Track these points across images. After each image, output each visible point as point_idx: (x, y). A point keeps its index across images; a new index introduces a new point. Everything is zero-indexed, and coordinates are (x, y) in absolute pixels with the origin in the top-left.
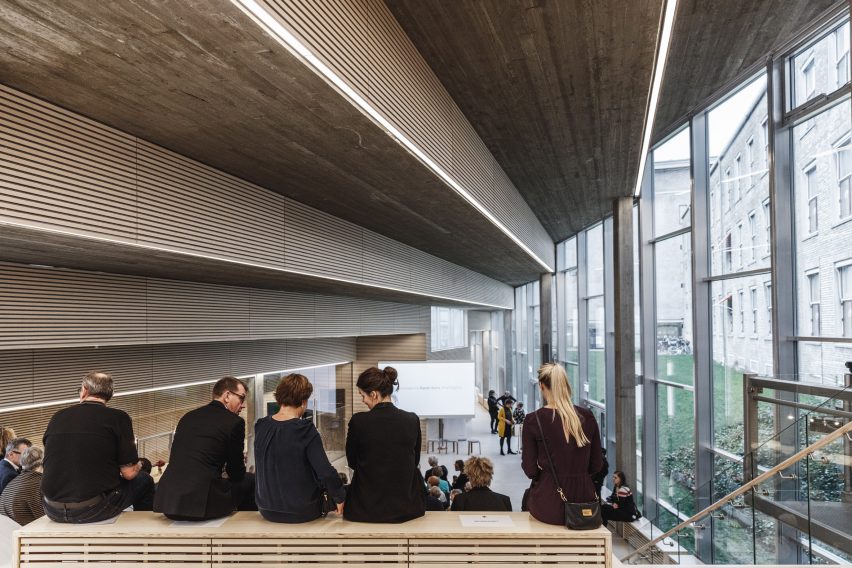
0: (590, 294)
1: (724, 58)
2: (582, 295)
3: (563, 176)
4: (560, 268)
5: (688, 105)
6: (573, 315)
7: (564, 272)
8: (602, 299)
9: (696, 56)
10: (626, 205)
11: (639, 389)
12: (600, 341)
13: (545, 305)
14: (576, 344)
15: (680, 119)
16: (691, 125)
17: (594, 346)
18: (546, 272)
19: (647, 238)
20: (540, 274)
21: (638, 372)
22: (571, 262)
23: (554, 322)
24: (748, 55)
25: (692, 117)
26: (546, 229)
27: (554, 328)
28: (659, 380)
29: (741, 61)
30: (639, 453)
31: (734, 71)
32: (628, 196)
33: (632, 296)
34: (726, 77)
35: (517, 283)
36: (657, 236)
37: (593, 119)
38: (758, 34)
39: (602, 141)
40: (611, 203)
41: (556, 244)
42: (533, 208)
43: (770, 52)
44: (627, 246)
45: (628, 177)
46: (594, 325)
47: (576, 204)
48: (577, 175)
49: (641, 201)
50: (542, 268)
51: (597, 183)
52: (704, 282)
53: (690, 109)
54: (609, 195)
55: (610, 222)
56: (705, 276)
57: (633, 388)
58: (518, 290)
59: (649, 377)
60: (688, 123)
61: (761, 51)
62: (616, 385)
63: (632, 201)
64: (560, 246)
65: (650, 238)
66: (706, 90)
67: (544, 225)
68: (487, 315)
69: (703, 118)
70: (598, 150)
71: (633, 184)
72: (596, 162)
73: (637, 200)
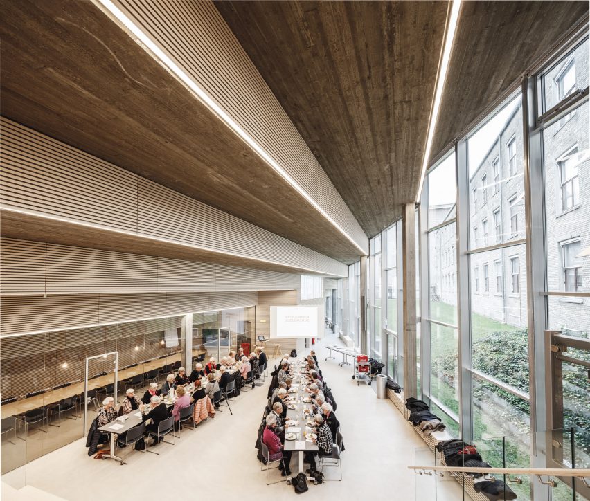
0: (389, 267)
1: (489, 78)
2: (384, 268)
3: (369, 183)
4: (372, 253)
5: (455, 132)
6: (379, 282)
7: (374, 255)
8: (395, 269)
9: (468, 74)
10: (411, 209)
11: (418, 325)
12: (394, 295)
13: (363, 275)
14: (380, 296)
15: (449, 145)
16: (456, 150)
17: (391, 298)
18: (364, 256)
19: (424, 229)
20: (360, 257)
21: (418, 315)
22: (378, 250)
23: (368, 285)
24: (508, 74)
25: (457, 142)
26: (363, 228)
27: (368, 287)
28: (431, 320)
29: (502, 80)
30: (418, 365)
31: (494, 94)
32: (412, 203)
33: (414, 266)
34: (487, 101)
35: (349, 263)
36: (431, 227)
37: (388, 115)
38: (522, 46)
39: (396, 147)
40: (401, 209)
41: (369, 239)
42: (353, 212)
43: (525, 72)
44: (412, 234)
45: (413, 185)
46: (391, 287)
47: (380, 209)
48: (379, 183)
49: (420, 206)
50: (361, 252)
51: (392, 190)
52: (465, 254)
53: (457, 134)
54: (400, 202)
55: (400, 223)
56: (466, 250)
57: (415, 325)
58: (350, 267)
59: (425, 318)
60: (454, 148)
61: (519, 70)
62: (404, 323)
63: (414, 206)
64: (372, 241)
65: (426, 230)
66: (471, 114)
67: (361, 226)
68: (335, 281)
69: (465, 144)
70: (393, 155)
71: (415, 193)
72: (391, 168)
73: (418, 205)
